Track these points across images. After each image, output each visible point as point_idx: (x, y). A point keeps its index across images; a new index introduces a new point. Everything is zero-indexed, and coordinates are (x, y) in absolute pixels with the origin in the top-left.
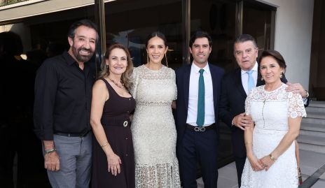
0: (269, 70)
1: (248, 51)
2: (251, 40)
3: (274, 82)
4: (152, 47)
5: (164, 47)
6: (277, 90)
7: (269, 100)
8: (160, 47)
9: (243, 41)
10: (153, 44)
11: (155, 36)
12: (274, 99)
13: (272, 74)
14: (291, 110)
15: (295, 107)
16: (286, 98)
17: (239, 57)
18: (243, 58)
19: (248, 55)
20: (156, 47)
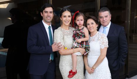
1: (106, 16)
2: (108, 10)
4: (65, 17)
5: (71, 16)
6: (95, 36)
8: (69, 16)
9: (103, 12)
10: (65, 15)
11: (66, 10)
12: (93, 40)
13: (92, 27)
14: (101, 44)
15: (103, 43)
16: (98, 39)
17: (101, 20)
18: (103, 20)
19: (106, 19)
20: (67, 17)
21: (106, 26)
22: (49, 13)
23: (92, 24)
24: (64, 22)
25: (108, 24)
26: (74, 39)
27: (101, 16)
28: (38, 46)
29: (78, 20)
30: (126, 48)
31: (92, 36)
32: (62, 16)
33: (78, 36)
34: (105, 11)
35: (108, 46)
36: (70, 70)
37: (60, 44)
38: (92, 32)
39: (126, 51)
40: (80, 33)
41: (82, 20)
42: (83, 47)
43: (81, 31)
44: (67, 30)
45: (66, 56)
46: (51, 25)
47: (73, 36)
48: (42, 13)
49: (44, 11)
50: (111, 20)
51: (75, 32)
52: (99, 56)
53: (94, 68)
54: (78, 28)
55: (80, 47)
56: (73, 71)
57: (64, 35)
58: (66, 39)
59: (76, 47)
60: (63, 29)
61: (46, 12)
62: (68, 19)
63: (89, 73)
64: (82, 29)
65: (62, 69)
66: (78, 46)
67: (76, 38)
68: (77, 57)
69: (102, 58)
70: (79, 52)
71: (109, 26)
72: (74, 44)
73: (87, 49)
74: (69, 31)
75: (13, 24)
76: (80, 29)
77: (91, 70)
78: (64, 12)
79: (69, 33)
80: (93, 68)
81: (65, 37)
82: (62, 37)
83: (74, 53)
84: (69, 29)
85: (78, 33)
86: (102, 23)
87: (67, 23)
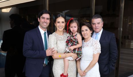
0: (85, 32)
1: (99, 23)
2: (100, 18)
3: (88, 38)
4: (59, 22)
5: (64, 22)
6: (89, 42)
7: (85, 46)
8: (63, 22)
9: (96, 18)
10: (59, 21)
12: (87, 46)
13: (86, 34)
16: (92, 45)
17: (94, 26)
18: (96, 27)
19: (98, 25)
20: (61, 22)
21: (98, 32)
22: (46, 19)
23: (86, 30)
24: (58, 28)
25: (100, 31)
26: (67, 45)
27: (94, 23)
28: (33, 51)
29: (72, 27)
30: (116, 53)
31: (87, 42)
32: (56, 22)
33: (71, 42)
34: (98, 18)
35: (100, 52)
36: (62, 74)
37: (54, 49)
38: (86, 38)
39: (116, 56)
40: (73, 40)
41: (75, 27)
42: (75, 53)
43: (74, 37)
44: (61, 35)
45: (59, 60)
46: (46, 31)
47: (66, 42)
48: (40, 19)
49: (41, 17)
50: (103, 27)
51: (69, 37)
52: (91, 62)
53: (86, 71)
54: (72, 35)
55: (72, 52)
56: (64, 75)
57: (57, 41)
58: (59, 44)
59: (68, 52)
60: (57, 34)
61: (44, 18)
62: (61, 25)
63: (81, 76)
64: (76, 35)
65: (55, 72)
66: (70, 52)
67: (69, 43)
68: (69, 61)
69: (94, 63)
70: (71, 57)
71: (101, 33)
72: (67, 49)
73: (79, 55)
74: (63, 36)
75: (12, 28)
76: (74, 35)
77: (83, 74)
78: (58, 18)
79: (62, 38)
80: (84, 71)
81: (59, 42)
82: (56, 42)
83: (66, 57)
84: (63, 35)
85: (72, 39)
86: (94, 29)
87: (61, 29)
